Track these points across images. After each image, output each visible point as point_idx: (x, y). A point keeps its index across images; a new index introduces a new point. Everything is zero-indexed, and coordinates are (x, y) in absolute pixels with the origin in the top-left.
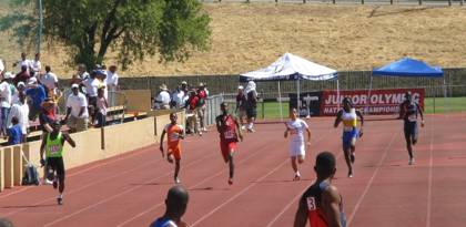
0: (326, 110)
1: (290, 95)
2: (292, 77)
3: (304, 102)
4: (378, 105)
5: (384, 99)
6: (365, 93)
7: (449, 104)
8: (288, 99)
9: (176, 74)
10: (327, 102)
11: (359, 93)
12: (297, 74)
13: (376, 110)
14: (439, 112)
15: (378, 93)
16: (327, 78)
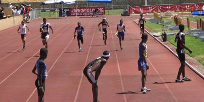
0: (72, 14)
1: (60, 9)
2: (60, 3)
3: (64, 11)
4: (89, 12)
5: (91, 10)
6: (85, 8)
7: (114, 12)
8: (59, 10)
9: (18, 2)
10: (72, 11)
11: (83, 8)
12: (62, 2)
13: (89, 14)
14: (111, 14)
15: (89, 8)
16: (72, 3)
